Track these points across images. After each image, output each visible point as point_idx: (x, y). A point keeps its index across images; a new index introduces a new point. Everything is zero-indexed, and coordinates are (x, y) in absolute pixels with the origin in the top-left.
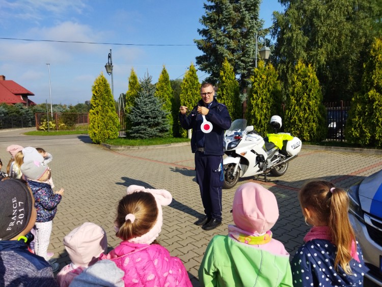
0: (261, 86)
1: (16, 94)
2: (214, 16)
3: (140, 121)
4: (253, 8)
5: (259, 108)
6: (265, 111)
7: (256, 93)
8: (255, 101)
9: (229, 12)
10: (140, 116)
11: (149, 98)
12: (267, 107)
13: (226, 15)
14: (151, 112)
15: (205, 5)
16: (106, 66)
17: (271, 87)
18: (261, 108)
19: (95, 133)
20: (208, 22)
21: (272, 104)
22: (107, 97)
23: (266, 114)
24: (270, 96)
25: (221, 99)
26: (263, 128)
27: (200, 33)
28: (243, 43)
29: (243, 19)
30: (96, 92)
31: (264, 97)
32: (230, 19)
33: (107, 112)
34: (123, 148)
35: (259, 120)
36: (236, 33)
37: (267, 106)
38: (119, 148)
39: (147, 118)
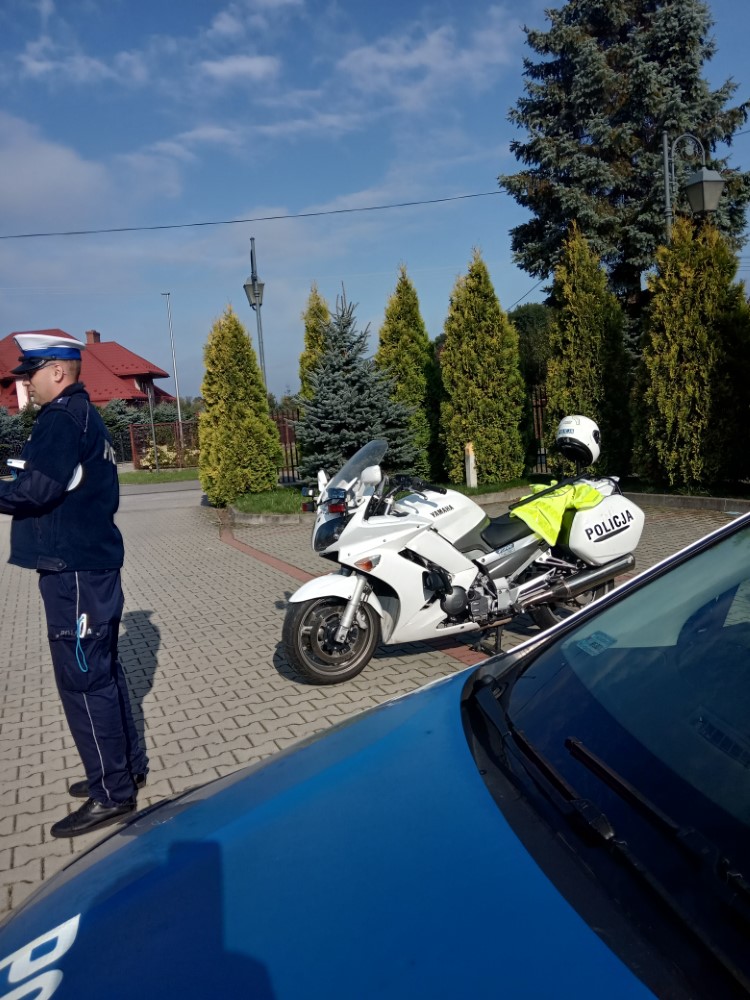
0: (676, 304)
1: (123, 377)
2: (553, 95)
3: (318, 439)
4: (676, 47)
5: (669, 379)
6: (690, 389)
7: (661, 329)
8: (657, 358)
9: (593, 73)
10: (318, 425)
11: (348, 371)
12: (698, 377)
13: (586, 86)
14: (351, 410)
15: (527, 64)
16: (245, 286)
17: (709, 306)
18: (679, 379)
19: (211, 478)
20: (537, 116)
21: (717, 365)
22: (241, 374)
23: (694, 400)
24: (711, 338)
25: (562, 356)
26: (686, 449)
27: (519, 155)
28: (645, 165)
29: (640, 89)
30: (213, 363)
31: (687, 342)
32: (598, 96)
33: (242, 416)
34: (261, 520)
35: (671, 421)
36: (619, 139)
37: (697, 373)
38: (254, 521)
39: (337, 429)
